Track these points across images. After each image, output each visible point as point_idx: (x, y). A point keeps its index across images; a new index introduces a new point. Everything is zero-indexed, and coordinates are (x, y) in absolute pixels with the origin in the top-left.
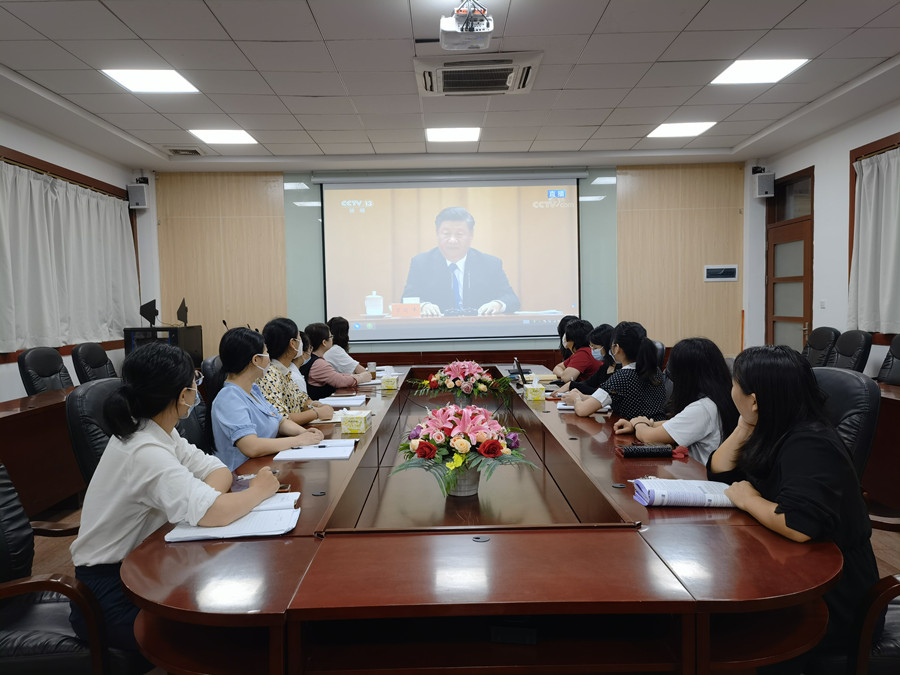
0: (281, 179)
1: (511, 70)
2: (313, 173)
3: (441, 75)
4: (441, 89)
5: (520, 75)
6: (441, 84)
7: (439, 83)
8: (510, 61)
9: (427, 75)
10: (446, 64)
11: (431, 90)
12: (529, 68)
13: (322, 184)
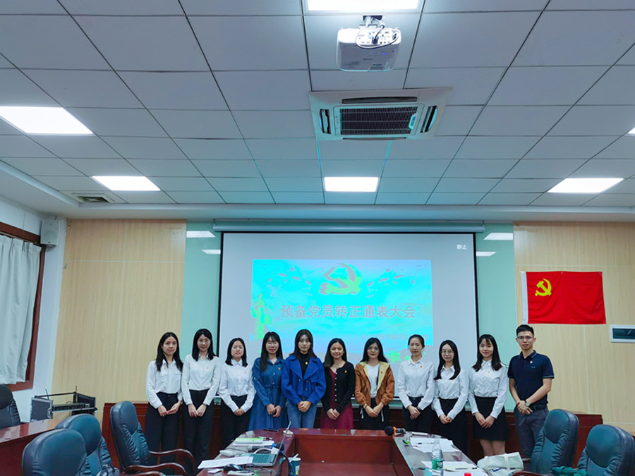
0: (184, 226)
1: (415, 110)
2: (215, 221)
3: (338, 114)
4: (339, 131)
5: (423, 117)
6: (339, 125)
7: (336, 124)
8: (413, 99)
9: (324, 114)
10: (345, 101)
11: (329, 132)
12: (435, 108)
13: (223, 233)
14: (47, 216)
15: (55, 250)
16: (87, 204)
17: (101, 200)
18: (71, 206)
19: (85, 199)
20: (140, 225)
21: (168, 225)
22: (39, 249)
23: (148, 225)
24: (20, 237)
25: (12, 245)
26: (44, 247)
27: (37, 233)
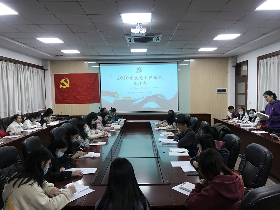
0: (88, 61)
2: (97, 60)
13: (100, 64)
14: (45, 60)
15: (48, 71)
16: (57, 57)
17: (62, 56)
18: (53, 58)
19: (57, 56)
20: (73, 62)
21: (82, 62)
22: (43, 70)
23: (76, 62)
24: (35, 67)
25: (33, 70)
26: (45, 70)
27: (42, 66)
